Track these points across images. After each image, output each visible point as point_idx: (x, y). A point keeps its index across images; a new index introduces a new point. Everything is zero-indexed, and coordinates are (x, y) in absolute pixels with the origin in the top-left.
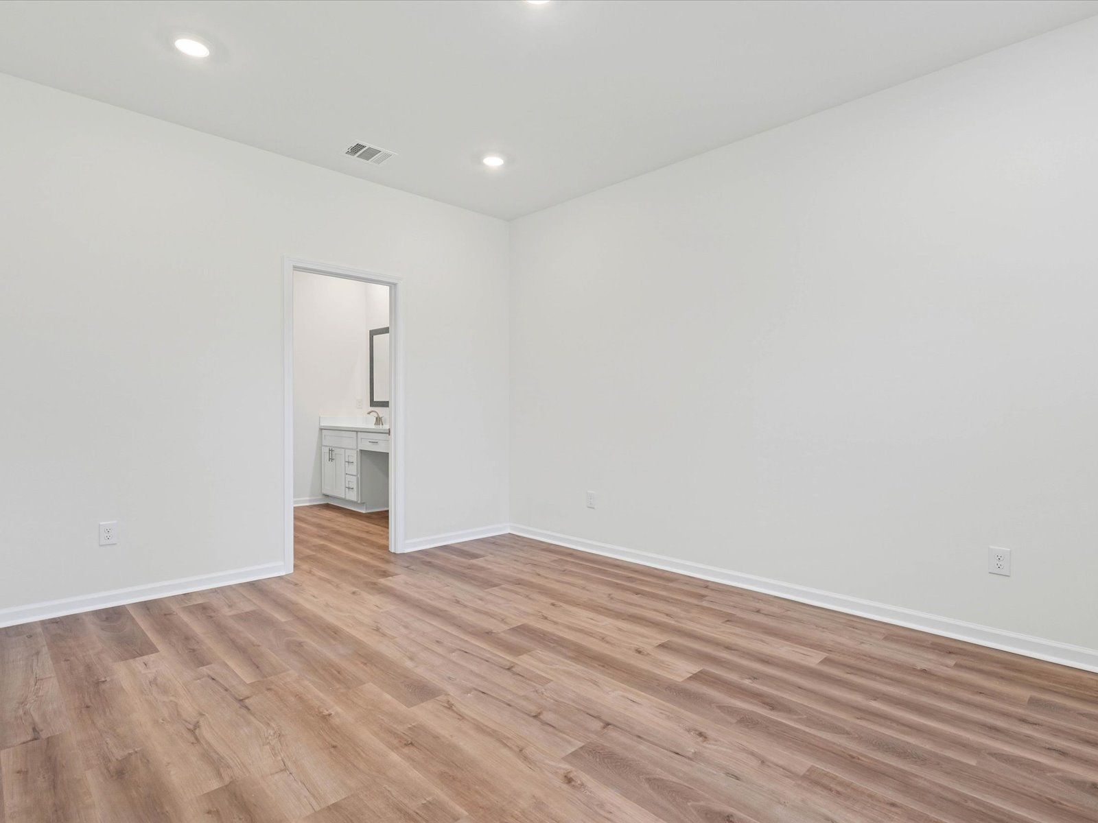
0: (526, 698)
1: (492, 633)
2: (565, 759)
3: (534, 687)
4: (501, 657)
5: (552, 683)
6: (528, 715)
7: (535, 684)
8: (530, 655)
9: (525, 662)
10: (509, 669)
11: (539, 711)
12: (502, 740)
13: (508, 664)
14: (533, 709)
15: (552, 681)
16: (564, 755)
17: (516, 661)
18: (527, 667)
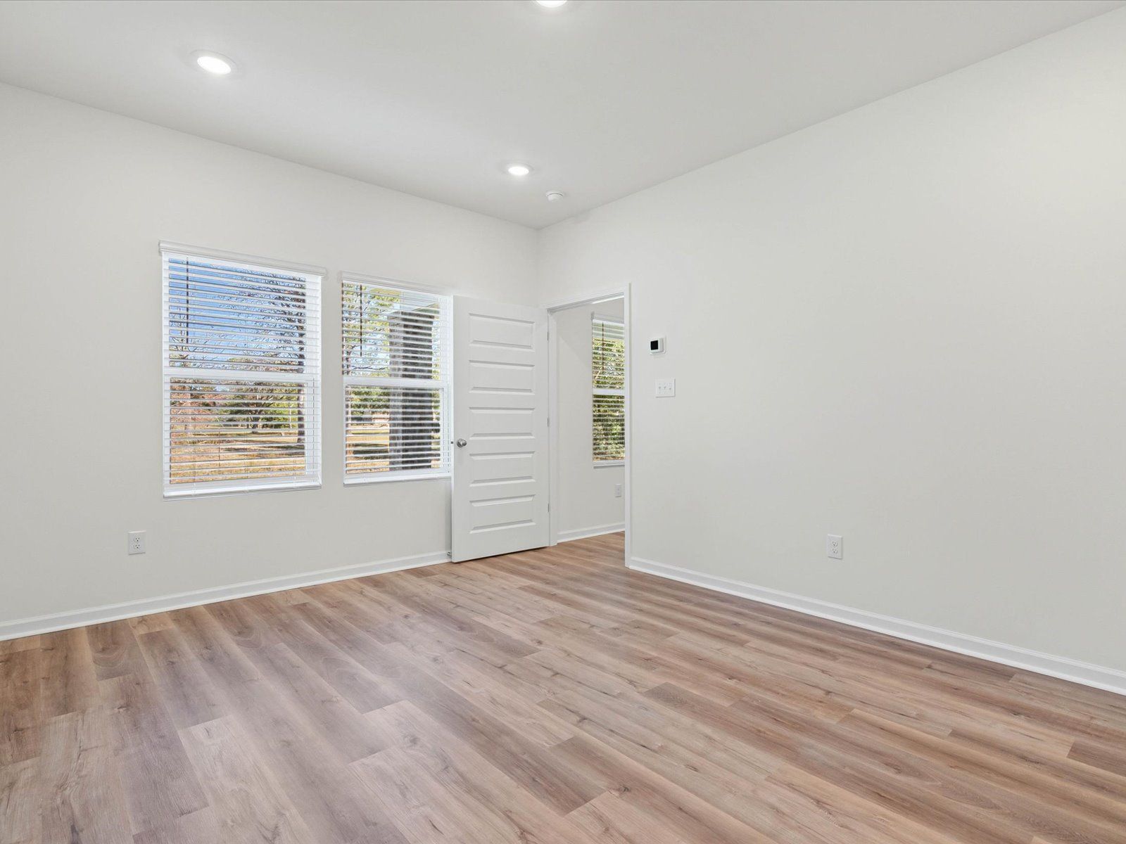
0: (564, 687)
1: (619, 790)
2: (539, 650)
3: (557, 698)
4: (595, 736)
5: (537, 702)
6: (562, 675)
7: (556, 701)
8: (558, 738)
9: (565, 729)
10: (585, 719)
11: (554, 678)
12: (581, 660)
13: (586, 726)
14: (558, 679)
15: (538, 704)
16: (540, 652)
17: (577, 730)
18: (562, 721)
